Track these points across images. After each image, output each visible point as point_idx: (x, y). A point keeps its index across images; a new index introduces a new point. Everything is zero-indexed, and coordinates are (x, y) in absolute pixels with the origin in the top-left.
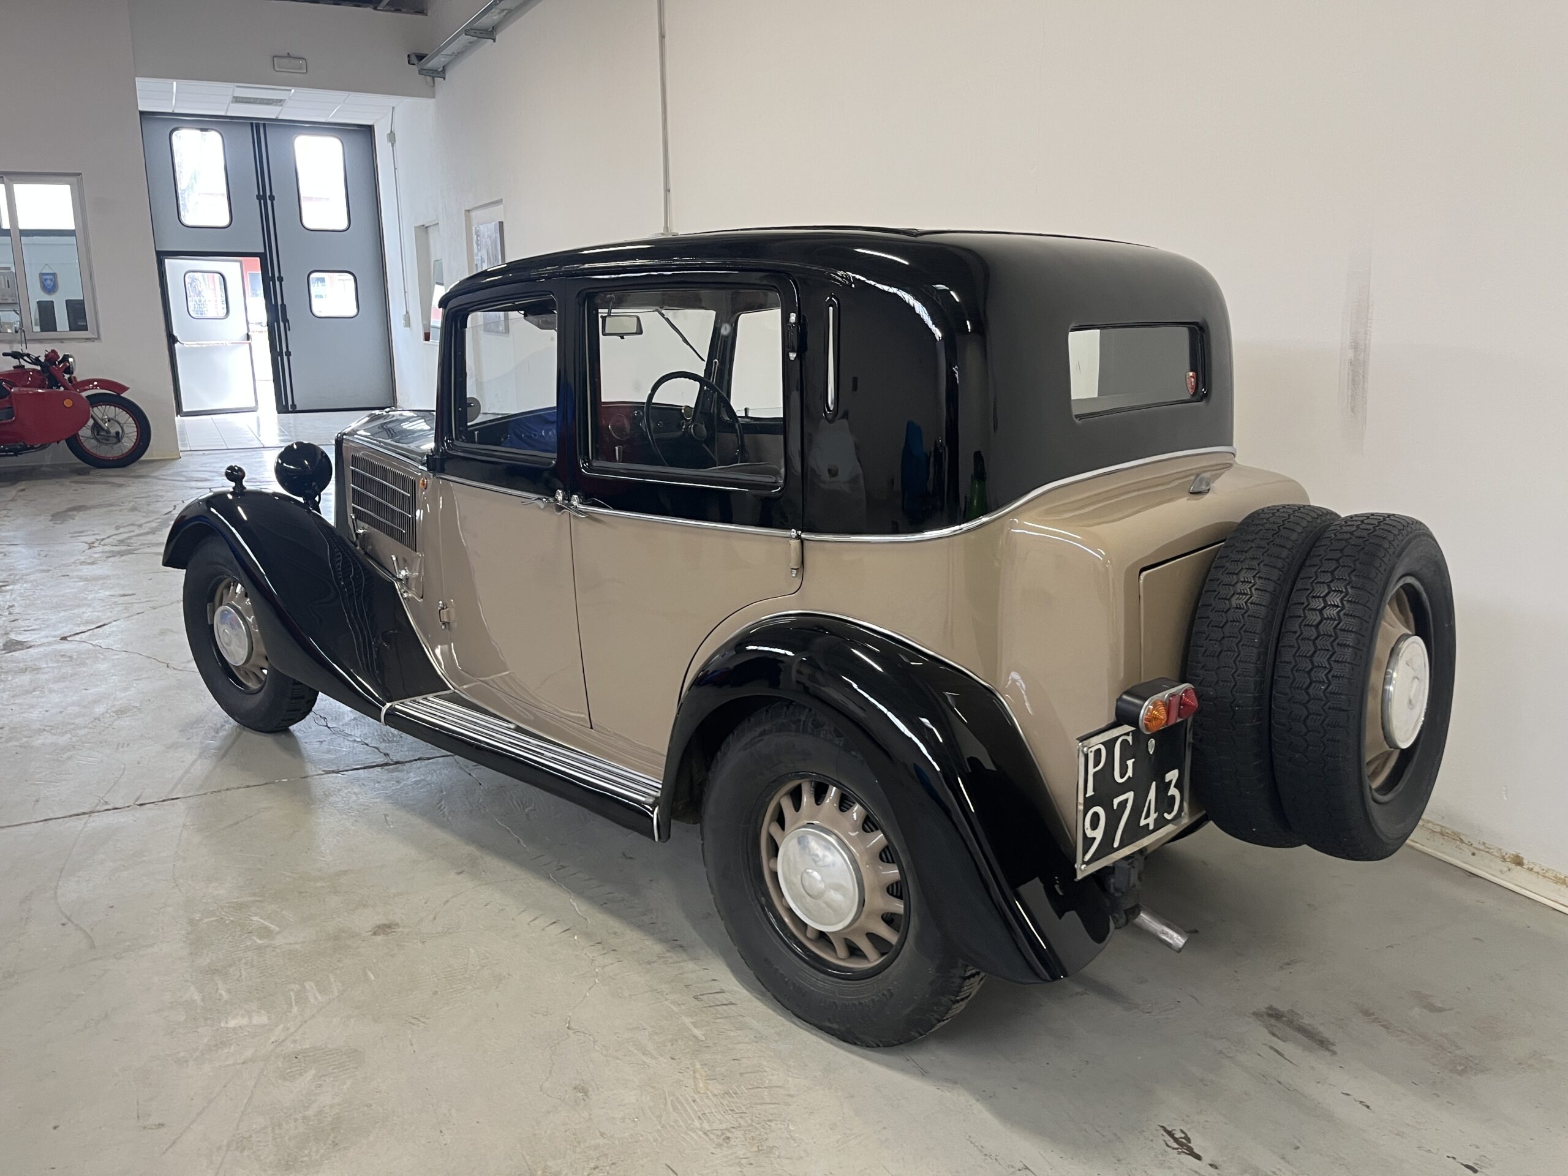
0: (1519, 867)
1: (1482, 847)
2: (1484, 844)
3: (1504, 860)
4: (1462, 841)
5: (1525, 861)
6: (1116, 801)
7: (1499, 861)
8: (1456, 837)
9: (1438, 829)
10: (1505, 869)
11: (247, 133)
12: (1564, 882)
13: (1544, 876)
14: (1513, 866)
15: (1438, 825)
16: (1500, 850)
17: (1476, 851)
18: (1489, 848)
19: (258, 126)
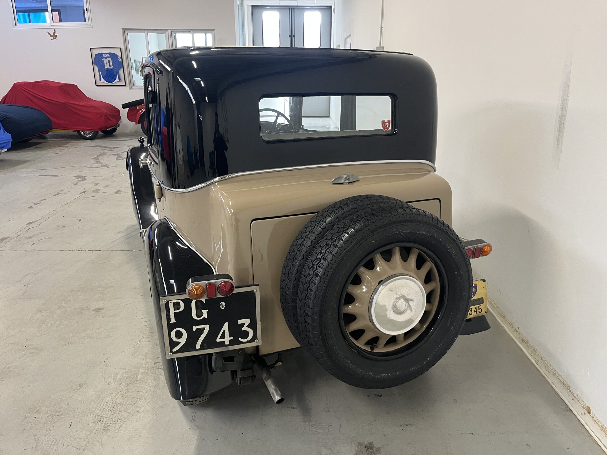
0: (588, 414)
1: (577, 397)
2: (578, 396)
3: (584, 408)
4: (570, 391)
5: (591, 412)
6: (195, 328)
7: (581, 407)
8: (568, 388)
9: (562, 381)
10: (583, 413)
11: (288, 12)
12: (604, 431)
13: (597, 423)
14: (586, 412)
15: (563, 378)
16: (583, 401)
17: (574, 399)
18: (579, 399)
19: (292, 9)
